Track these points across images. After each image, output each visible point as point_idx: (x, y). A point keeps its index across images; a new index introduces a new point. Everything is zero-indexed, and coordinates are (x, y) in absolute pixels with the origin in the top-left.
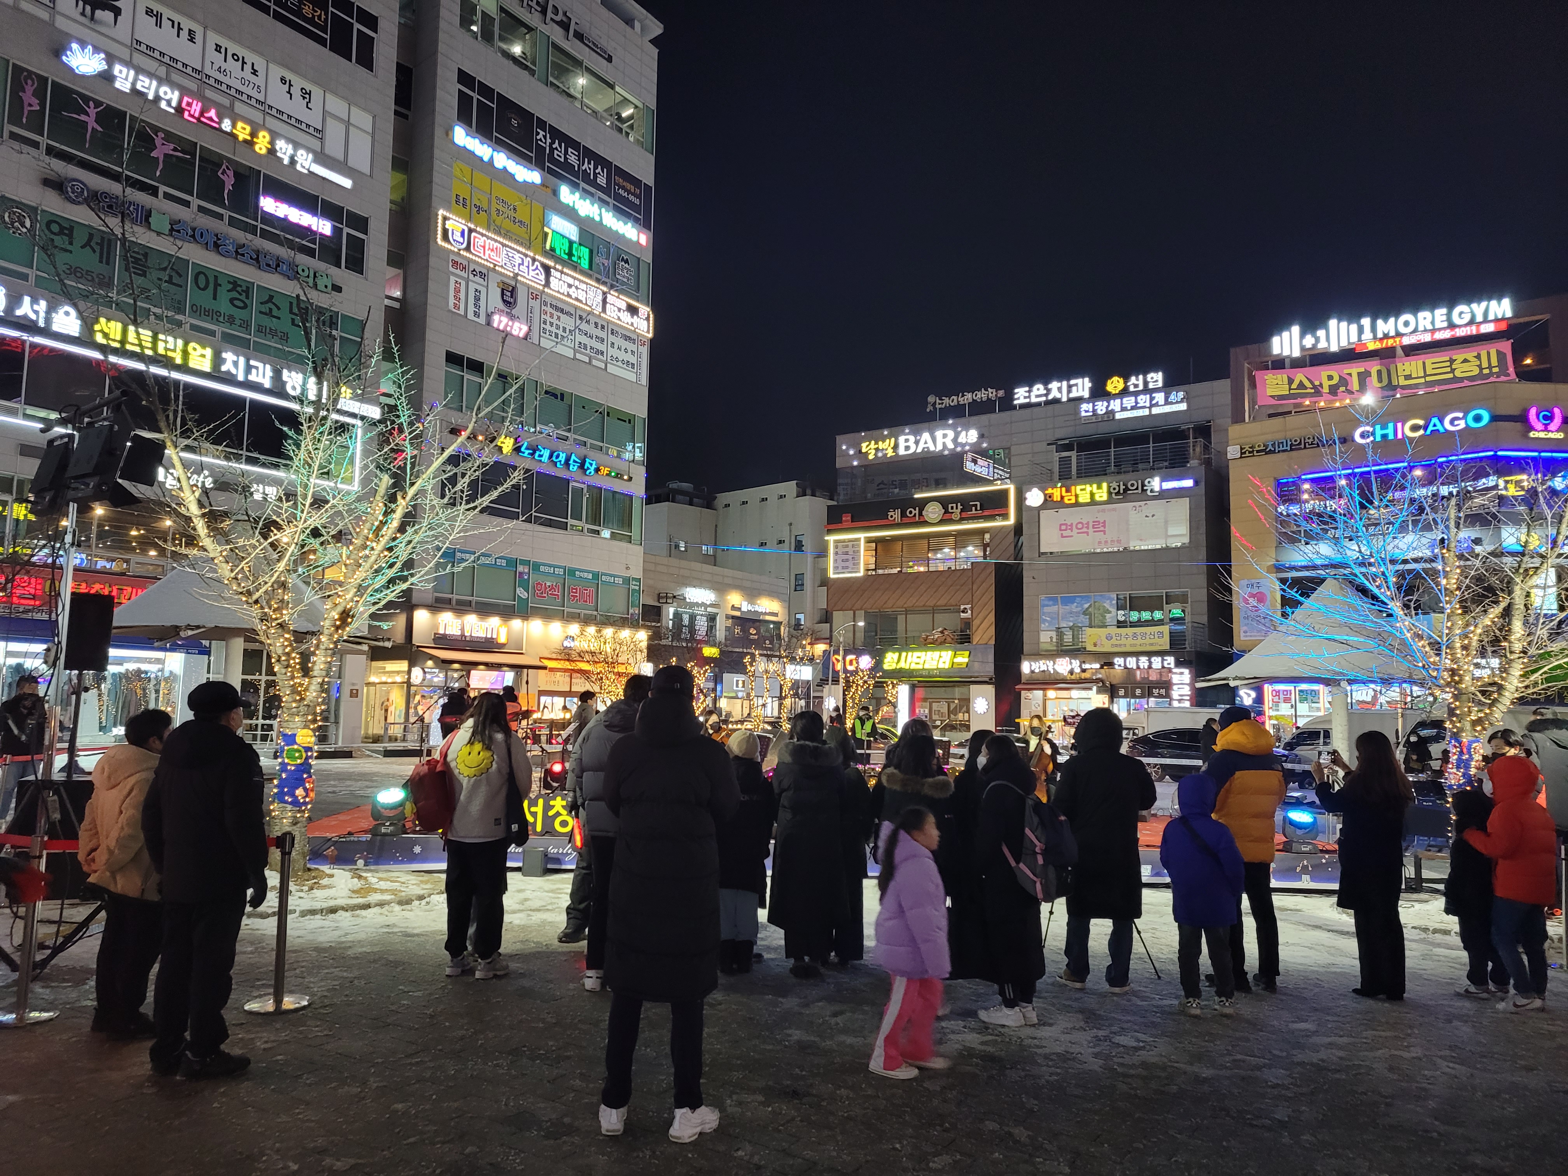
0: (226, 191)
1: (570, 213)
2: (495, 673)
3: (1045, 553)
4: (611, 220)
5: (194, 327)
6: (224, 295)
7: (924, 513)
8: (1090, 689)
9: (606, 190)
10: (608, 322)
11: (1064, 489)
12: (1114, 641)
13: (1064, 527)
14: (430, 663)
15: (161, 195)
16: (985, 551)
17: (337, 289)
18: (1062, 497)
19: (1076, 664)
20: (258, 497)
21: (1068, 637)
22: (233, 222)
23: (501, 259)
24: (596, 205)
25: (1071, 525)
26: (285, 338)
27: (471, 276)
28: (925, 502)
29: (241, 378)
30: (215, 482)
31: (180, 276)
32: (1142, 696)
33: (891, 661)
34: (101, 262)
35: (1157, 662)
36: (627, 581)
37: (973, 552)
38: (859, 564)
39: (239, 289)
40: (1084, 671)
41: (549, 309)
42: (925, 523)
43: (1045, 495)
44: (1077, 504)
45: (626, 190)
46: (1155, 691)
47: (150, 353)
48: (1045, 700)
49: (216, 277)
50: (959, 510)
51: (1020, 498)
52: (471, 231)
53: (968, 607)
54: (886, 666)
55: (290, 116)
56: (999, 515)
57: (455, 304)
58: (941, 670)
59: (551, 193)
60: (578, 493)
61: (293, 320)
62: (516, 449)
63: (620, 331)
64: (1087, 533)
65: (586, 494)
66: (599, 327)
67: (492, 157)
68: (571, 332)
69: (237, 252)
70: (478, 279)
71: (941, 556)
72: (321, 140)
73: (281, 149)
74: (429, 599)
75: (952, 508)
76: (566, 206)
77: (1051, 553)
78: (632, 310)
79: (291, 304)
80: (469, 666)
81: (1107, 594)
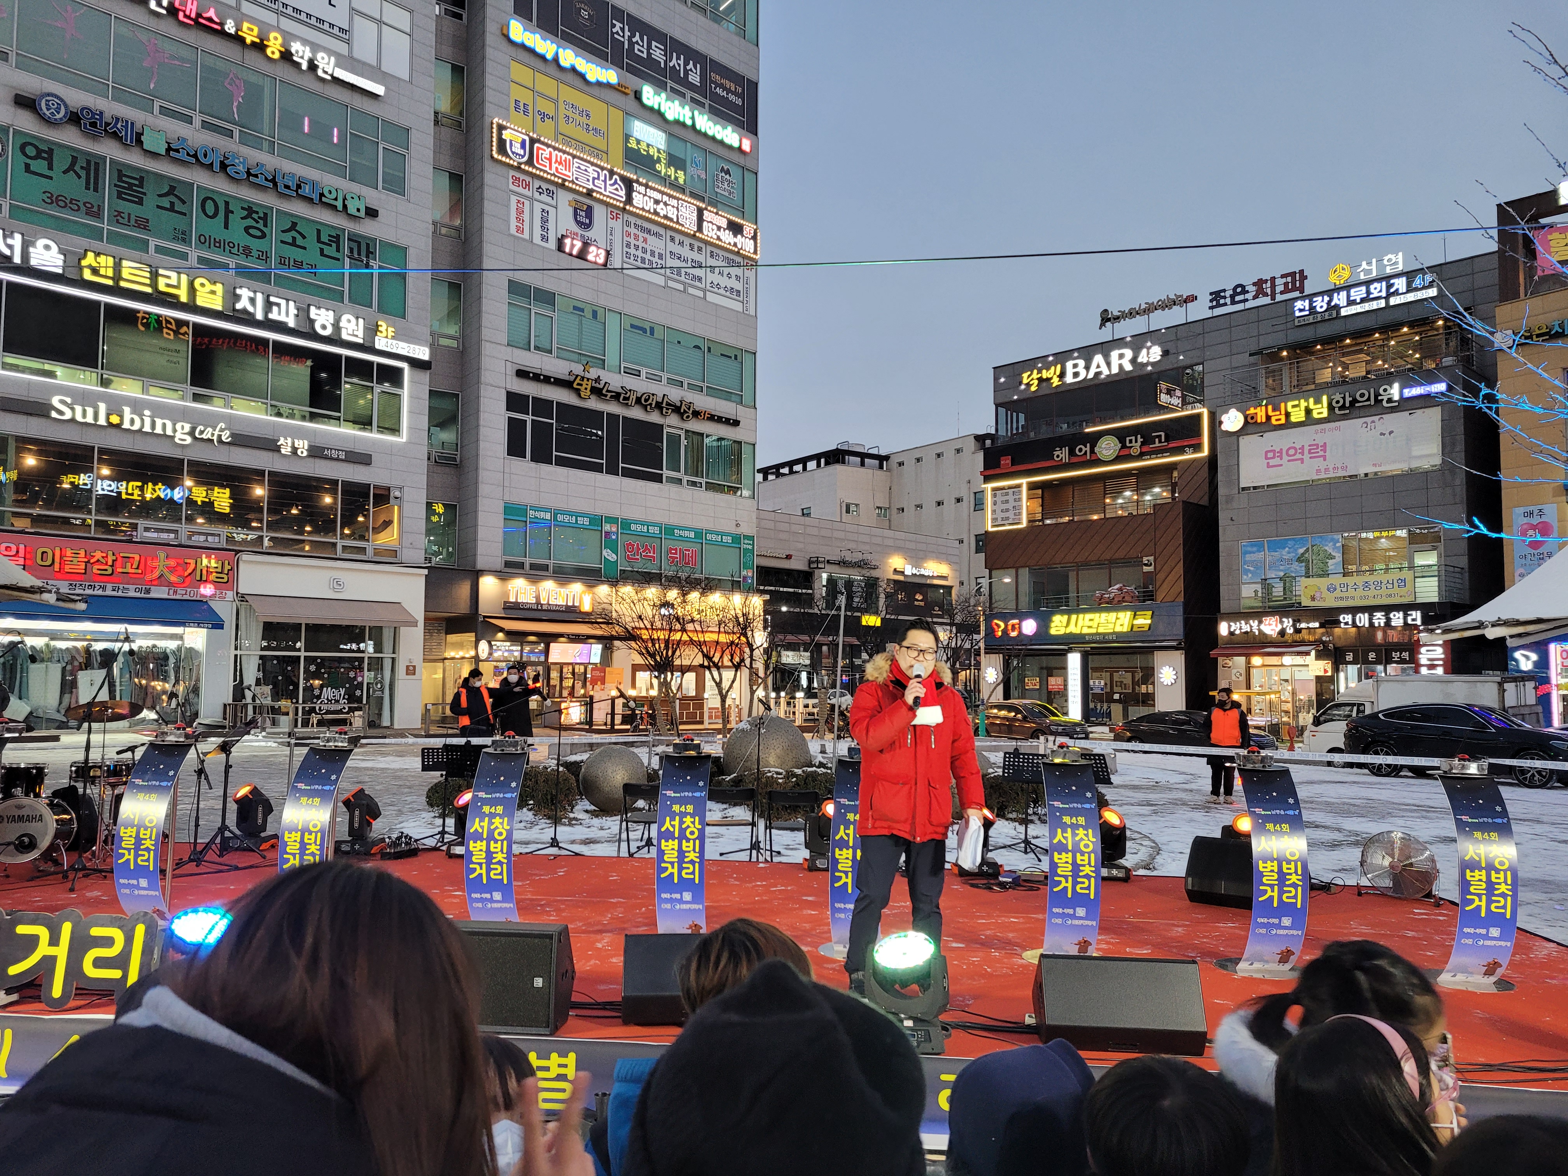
0: (235, 104)
1: (656, 117)
2: (580, 646)
3: (1248, 488)
4: (705, 123)
6: (237, 223)
7: (1096, 450)
8: (1308, 653)
9: (702, 89)
10: (706, 243)
11: (1270, 407)
12: (1338, 593)
13: (1271, 454)
14: (500, 635)
15: (157, 110)
16: (1173, 492)
17: (372, 213)
18: (1268, 418)
19: (1288, 623)
20: (286, 450)
21: (1278, 590)
22: (244, 140)
23: (572, 174)
24: (687, 108)
25: (1281, 451)
26: (313, 270)
27: (537, 195)
28: (1097, 436)
29: (259, 316)
30: (232, 435)
31: (184, 202)
32: (1378, 662)
33: (1059, 625)
34: (87, 188)
35: (1397, 619)
36: (737, 539)
37: (1158, 492)
38: (1020, 514)
39: (255, 216)
40: (1298, 631)
41: (633, 230)
42: (1099, 462)
43: (1246, 418)
44: (1289, 425)
45: (724, 88)
46: (1396, 655)
47: (149, 290)
48: (1248, 668)
49: (227, 203)
50: (1139, 444)
51: (1215, 423)
52: (533, 141)
53: (1151, 558)
54: (1053, 631)
55: (309, 16)
56: (1189, 446)
57: (518, 227)
58: (1118, 634)
59: (632, 95)
60: (674, 440)
61: (322, 250)
62: (597, 392)
63: (721, 253)
64: (1302, 460)
65: (684, 442)
66: (696, 249)
67: (557, 54)
68: (660, 256)
69: (249, 173)
70: (544, 198)
71: (1120, 501)
72: (348, 42)
73: (297, 52)
74: (499, 565)
75: (1131, 441)
76: (651, 109)
77: (1255, 488)
78: (735, 228)
79: (319, 231)
80: (548, 638)
81: (1329, 536)
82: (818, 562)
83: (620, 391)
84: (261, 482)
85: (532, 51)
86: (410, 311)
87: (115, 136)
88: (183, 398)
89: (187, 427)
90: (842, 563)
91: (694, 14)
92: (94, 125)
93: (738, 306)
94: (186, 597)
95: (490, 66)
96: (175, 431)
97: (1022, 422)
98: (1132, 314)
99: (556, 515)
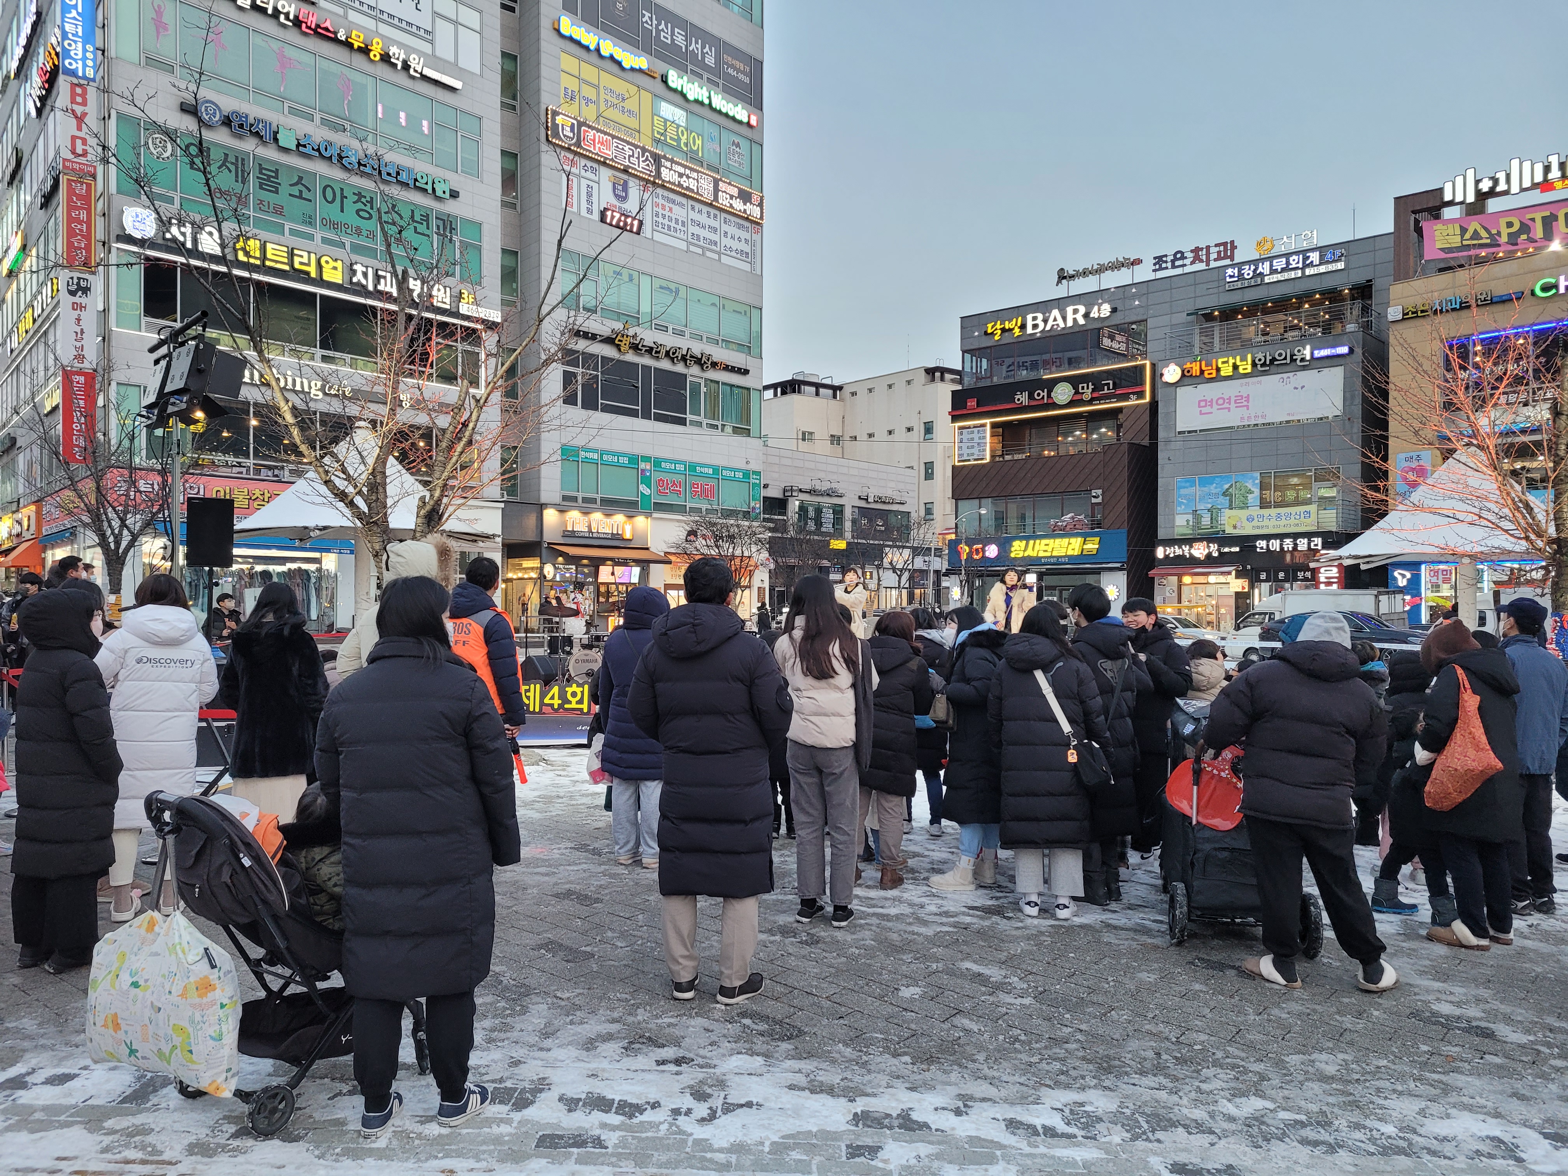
0: (346, 102)
1: (680, 97)
2: (622, 569)
3: (1184, 432)
4: (719, 101)
5: (324, 241)
6: (351, 207)
7: (1053, 394)
8: (1229, 573)
9: (715, 71)
10: (722, 210)
11: (1203, 363)
12: (1255, 523)
14: (560, 559)
15: (286, 110)
16: (1118, 433)
18: (1202, 372)
19: (1214, 547)
21: (1206, 521)
22: (354, 133)
23: (611, 152)
24: (705, 88)
25: (1211, 401)
27: (583, 172)
28: (1052, 384)
29: (371, 288)
30: (353, 391)
31: (309, 190)
32: (1286, 580)
33: (1018, 549)
34: (237, 181)
35: (1303, 544)
36: (747, 474)
37: (1105, 432)
38: (984, 450)
39: (364, 200)
40: (1222, 554)
41: (661, 201)
42: (1055, 406)
43: (1183, 371)
45: (735, 69)
46: (1300, 575)
47: (287, 268)
48: (1180, 586)
49: (342, 190)
50: (1090, 390)
51: (1156, 375)
52: (581, 124)
53: (1100, 492)
54: (1012, 555)
55: (400, 20)
56: (1133, 393)
58: (1070, 557)
59: (659, 78)
60: (696, 388)
61: (415, 228)
62: (635, 347)
63: (733, 219)
64: (1229, 409)
65: (703, 389)
66: (712, 216)
67: (599, 44)
68: (683, 224)
69: (359, 164)
70: (589, 175)
71: (1071, 439)
72: (431, 42)
73: (394, 54)
74: (558, 499)
75: (1083, 388)
76: (675, 91)
77: (1189, 432)
78: (745, 197)
79: (412, 211)
80: (596, 563)
81: (1250, 474)
82: (790, 490)
83: (653, 345)
85: (578, 43)
86: (485, 280)
87: (257, 134)
88: (315, 360)
90: (813, 492)
92: (241, 126)
93: (746, 267)
95: (544, 59)
96: (310, 388)
97: (985, 367)
98: (1085, 273)
99: (602, 455)
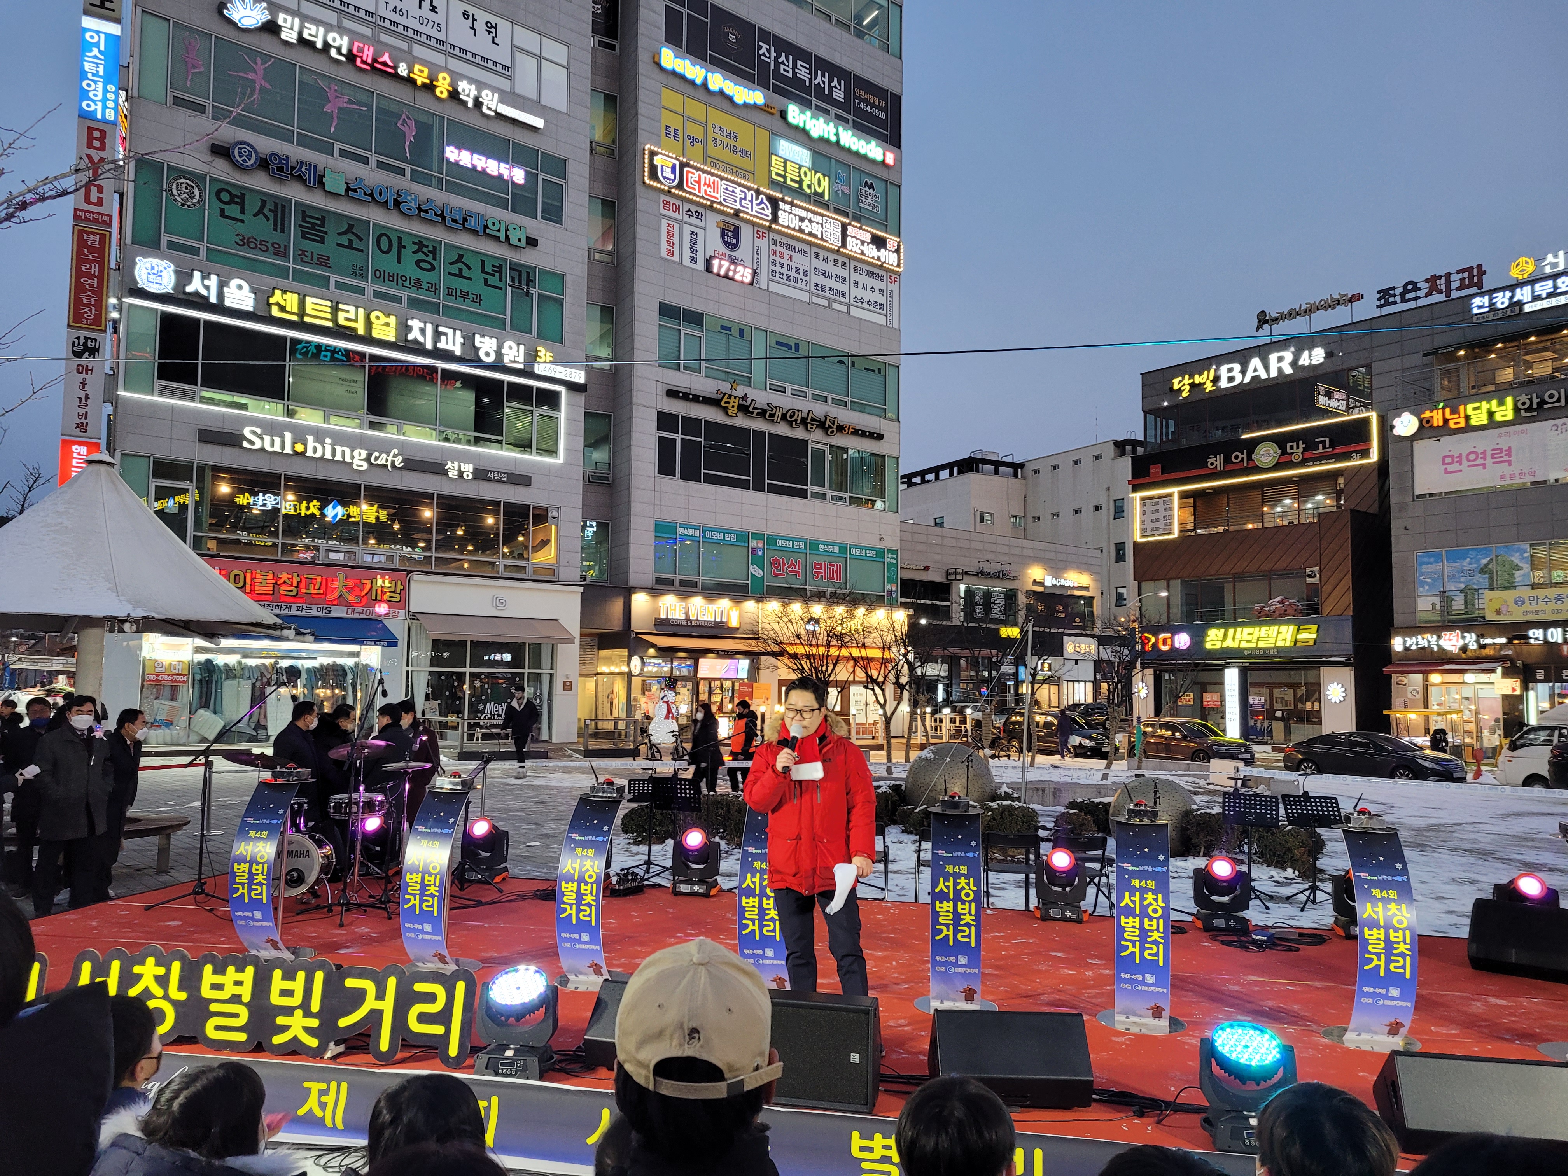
0: (407, 143)
1: (801, 135)
2: (727, 662)
3: (1424, 496)
4: (849, 139)
5: (377, 294)
6: (409, 257)
7: (1254, 456)
8: (1493, 671)
9: (844, 106)
10: (850, 258)
11: (1448, 410)
12: (1527, 607)
13: (1448, 460)
14: (652, 651)
15: (336, 152)
16: (1338, 500)
17: (532, 242)
18: (1446, 421)
19: (1471, 639)
20: (453, 474)
21: (1458, 604)
22: (416, 177)
23: (719, 196)
24: (831, 124)
25: (1460, 456)
26: (478, 299)
27: (686, 218)
28: (1253, 444)
29: (429, 346)
30: (404, 460)
31: (361, 239)
33: (1214, 639)
34: (276, 230)
36: (881, 553)
37: (1322, 500)
38: (1171, 524)
39: (425, 250)
40: (1482, 647)
41: (778, 248)
42: (1256, 470)
44: (1469, 428)
45: (868, 103)
47: (330, 324)
48: (1426, 686)
49: (400, 239)
50: (1301, 450)
51: (1386, 427)
52: (683, 165)
53: (1316, 569)
54: (1208, 646)
55: (474, 55)
56: (1357, 452)
57: (668, 249)
58: (1281, 649)
59: (778, 115)
60: (819, 456)
61: (486, 280)
62: (744, 409)
63: (865, 267)
64: (1484, 466)
65: (828, 457)
66: (840, 264)
67: (706, 79)
68: (805, 273)
69: (420, 209)
70: (693, 220)
71: (1279, 509)
72: (510, 78)
73: (464, 90)
74: (650, 581)
75: (1292, 447)
76: (797, 128)
77: (1431, 495)
78: (879, 242)
79: (483, 262)
80: (696, 654)
81: (1516, 545)
82: (956, 573)
83: (766, 407)
84: (430, 505)
85: (682, 77)
86: (567, 337)
87: (300, 179)
88: (360, 426)
89: (364, 453)
90: (981, 574)
91: (838, 32)
92: (281, 169)
93: (882, 320)
94: (363, 616)
95: (642, 94)
96: (353, 457)
97: (1172, 429)
98: (1292, 315)
99: (704, 532)
